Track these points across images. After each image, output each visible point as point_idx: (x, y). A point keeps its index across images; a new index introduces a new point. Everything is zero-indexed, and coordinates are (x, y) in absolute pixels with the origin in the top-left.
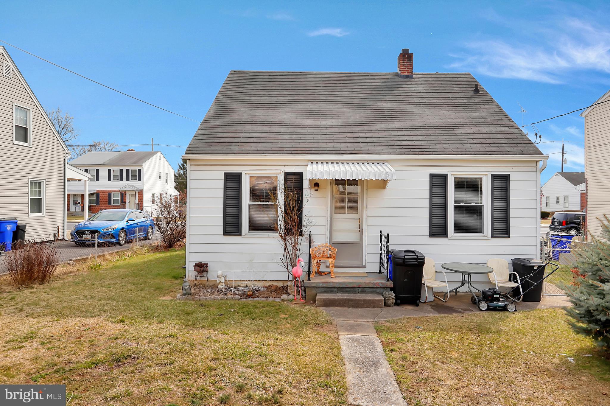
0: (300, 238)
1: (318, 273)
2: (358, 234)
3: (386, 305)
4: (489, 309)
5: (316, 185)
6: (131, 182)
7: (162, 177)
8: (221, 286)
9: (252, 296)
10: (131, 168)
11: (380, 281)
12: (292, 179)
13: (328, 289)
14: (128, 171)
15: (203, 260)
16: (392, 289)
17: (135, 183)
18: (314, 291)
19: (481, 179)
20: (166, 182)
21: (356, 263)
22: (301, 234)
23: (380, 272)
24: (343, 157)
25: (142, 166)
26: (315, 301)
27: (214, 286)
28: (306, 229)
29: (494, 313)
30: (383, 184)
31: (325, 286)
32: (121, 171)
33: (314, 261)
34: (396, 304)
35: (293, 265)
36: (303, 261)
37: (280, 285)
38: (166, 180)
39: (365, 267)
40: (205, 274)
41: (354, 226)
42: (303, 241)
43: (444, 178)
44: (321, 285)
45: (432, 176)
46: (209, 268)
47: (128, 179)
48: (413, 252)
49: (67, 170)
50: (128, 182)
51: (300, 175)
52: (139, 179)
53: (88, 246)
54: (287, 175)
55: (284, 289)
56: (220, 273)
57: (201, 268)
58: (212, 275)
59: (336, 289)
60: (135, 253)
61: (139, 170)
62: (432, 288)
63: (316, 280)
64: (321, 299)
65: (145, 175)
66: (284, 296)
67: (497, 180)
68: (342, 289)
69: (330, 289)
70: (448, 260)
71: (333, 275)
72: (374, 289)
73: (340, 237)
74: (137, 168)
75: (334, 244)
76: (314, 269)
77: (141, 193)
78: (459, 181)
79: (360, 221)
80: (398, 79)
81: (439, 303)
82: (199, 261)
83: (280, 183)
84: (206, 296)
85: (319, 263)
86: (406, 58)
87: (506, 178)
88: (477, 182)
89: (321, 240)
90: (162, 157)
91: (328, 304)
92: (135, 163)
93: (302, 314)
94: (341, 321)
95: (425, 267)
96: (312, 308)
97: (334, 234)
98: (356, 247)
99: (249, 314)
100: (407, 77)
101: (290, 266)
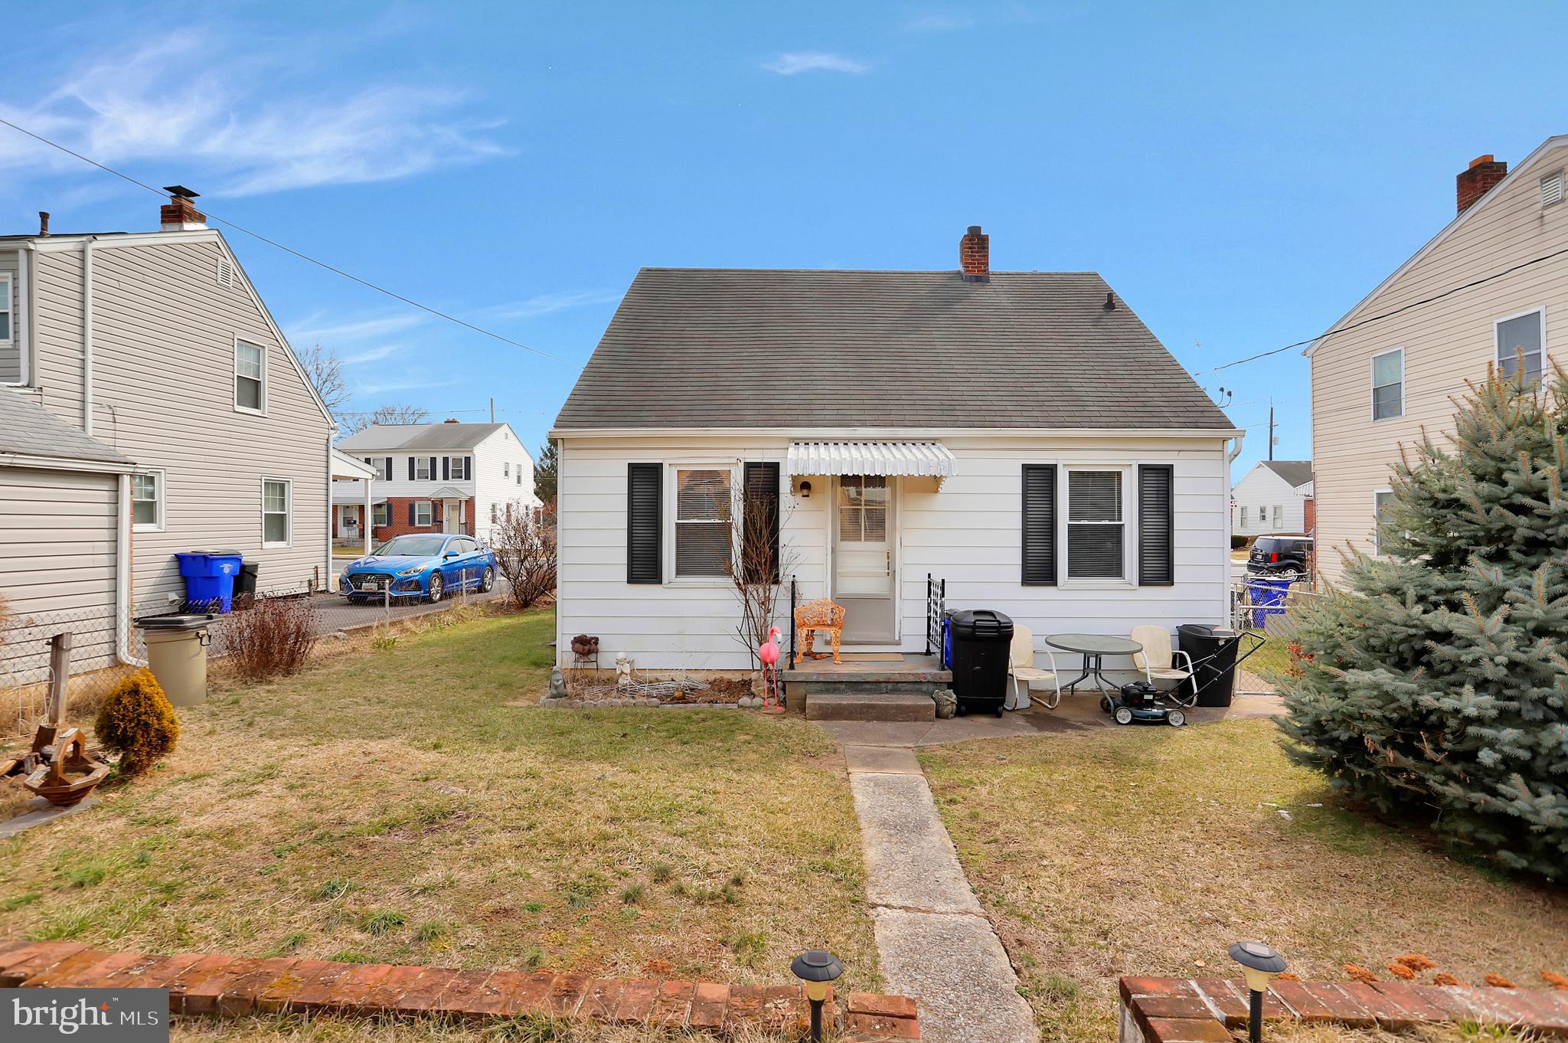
0: (774, 588)
1: (810, 655)
2: (885, 582)
3: (939, 715)
4: (1134, 722)
5: (804, 486)
6: (452, 482)
7: (510, 473)
8: (624, 681)
9: (682, 699)
10: (451, 456)
11: (929, 670)
12: (759, 475)
13: (829, 686)
14: (446, 460)
15: (589, 632)
16: (950, 686)
17: (460, 484)
18: (801, 690)
19: (1119, 474)
20: (519, 481)
21: (881, 635)
22: (776, 581)
23: (928, 652)
24: (857, 432)
25: (472, 451)
26: (802, 708)
27: (610, 681)
28: (786, 571)
29: (1144, 729)
30: (932, 484)
31: (822, 679)
32: (433, 460)
33: (802, 633)
34: (959, 713)
35: (762, 640)
36: (780, 632)
37: (737, 677)
38: (519, 477)
39: (898, 643)
40: (592, 657)
41: (878, 565)
42: (780, 595)
43: (1050, 471)
44: (814, 678)
45: (1027, 468)
46: (601, 646)
47: (446, 477)
48: (991, 613)
49: (332, 460)
50: (446, 482)
51: (774, 468)
52: (468, 477)
53: (373, 604)
54: (749, 466)
55: (744, 686)
56: (621, 655)
57: (586, 646)
58: (607, 658)
59: (843, 686)
60: (461, 618)
61: (468, 460)
62: (1027, 682)
63: (807, 669)
64: (815, 704)
65: (477, 468)
66: (745, 700)
67: (1150, 477)
68: (856, 685)
69: (832, 685)
70: (1057, 629)
71: (838, 658)
72: (916, 685)
73: (852, 586)
74: (462, 456)
75: (840, 600)
76: (801, 647)
77: (470, 503)
78: (1078, 478)
79: (890, 556)
80: (960, 283)
81: (1041, 710)
82: (579, 632)
83: (737, 481)
84: (595, 699)
85: (810, 636)
86: (976, 243)
87: (1166, 472)
88: (1111, 479)
89: (815, 591)
90: (510, 434)
91: (828, 714)
92: (460, 446)
93: (780, 734)
94: (854, 746)
95: (1014, 643)
96: (798, 722)
97: (839, 580)
98: (882, 604)
99: (677, 733)
100: (978, 279)
101: (754, 640)
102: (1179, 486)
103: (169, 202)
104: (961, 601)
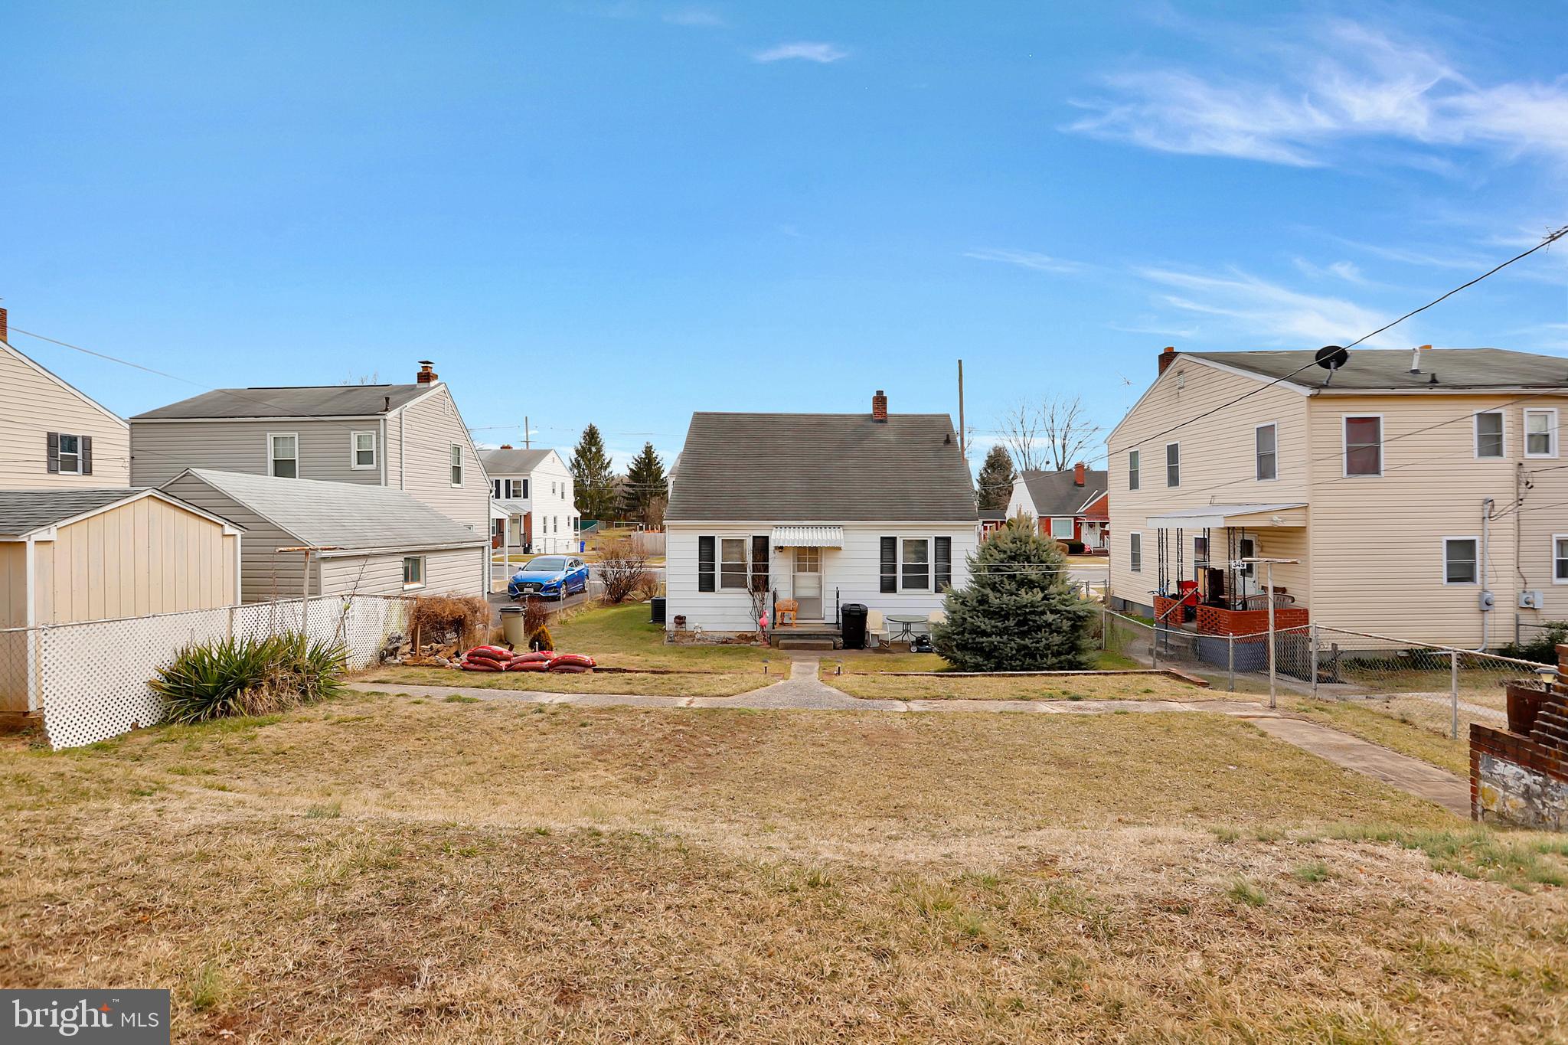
0: (766, 593)
1: (782, 624)
2: (818, 591)
3: (835, 648)
4: (919, 651)
5: (781, 548)
6: (513, 500)
7: (556, 491)
8: (698, 636)
9: (726, 642)
10: (512, 479)
11: (832, 630)
12: (760, 542)
14: (508, 482)
15: (682, 615)
16: (841, 636)
17: (519, 501)
18: (777, 638)
19: (926, 541)
20: (563, 498)
21: (817, 615)
22: (767, 591)
23: (837, 623)
25: (529, 475)
26: (778, 645)
27: (692, 636)
28: (772, 587)
29: (923, 654)
30: (836, 550)
31: (786, 633)
32: (498, 483)
33: (779, 614)
34: (845, 647)
35: (761, 617)
36: (769, 613)
37: (749, 635)
38: (563, 493)
39: (823, 619)
40: (683, 625)
41: (814, 583)
42: (769, 596)
43: (893, 540)
44: (784, 633)
45: (882, 539)
46: (686, 621)
47: (508, 496)
48: (858, 605)
50: (508, 500)
51: (767, 538)
52: (526, 496)
53: (556, 600)
54: (754, 538)
55: (753, 638)
56: (697, 624)
57: (680, 620)
58: (690, 626)
59: (797, 636)
61: (526, 482)
62: (878, 635)
63: (779, 629)
64: (783, 643)
65: (533, 489)
66: (753, 643)
67: (940, 543)
68: (800, 636)
69: (791, 636)
70: (891, 613)
71: (794, 626)
72: (827, 636)
73: (803, 593)
74: (522, 479)
75: (796, 599)
76: (779, 620)
77: (528, 518)
78: (906, 543)
79: (820, 578)
80: (871, 424)
81: (884, 648)
82: (678, 614)
83: (749, 545)
84: (687, 642)
85: (783, 615)
86: (880, 400)
87: (948, 540)
88: (924, 542)
89: (785, 595)
90: (556, 458)
91: (788, 647)
92: (519, 470)
93: (767, 653)
94: (796, 657)
95: (869, 618)
96: (776, 650)
97: (796, 590)
98: (816, 601)
99: (726, 653)
100: (881, 421)
101: (757, 617)
102: (954, 547)
103: (421, 370)
104: (847, 599)
